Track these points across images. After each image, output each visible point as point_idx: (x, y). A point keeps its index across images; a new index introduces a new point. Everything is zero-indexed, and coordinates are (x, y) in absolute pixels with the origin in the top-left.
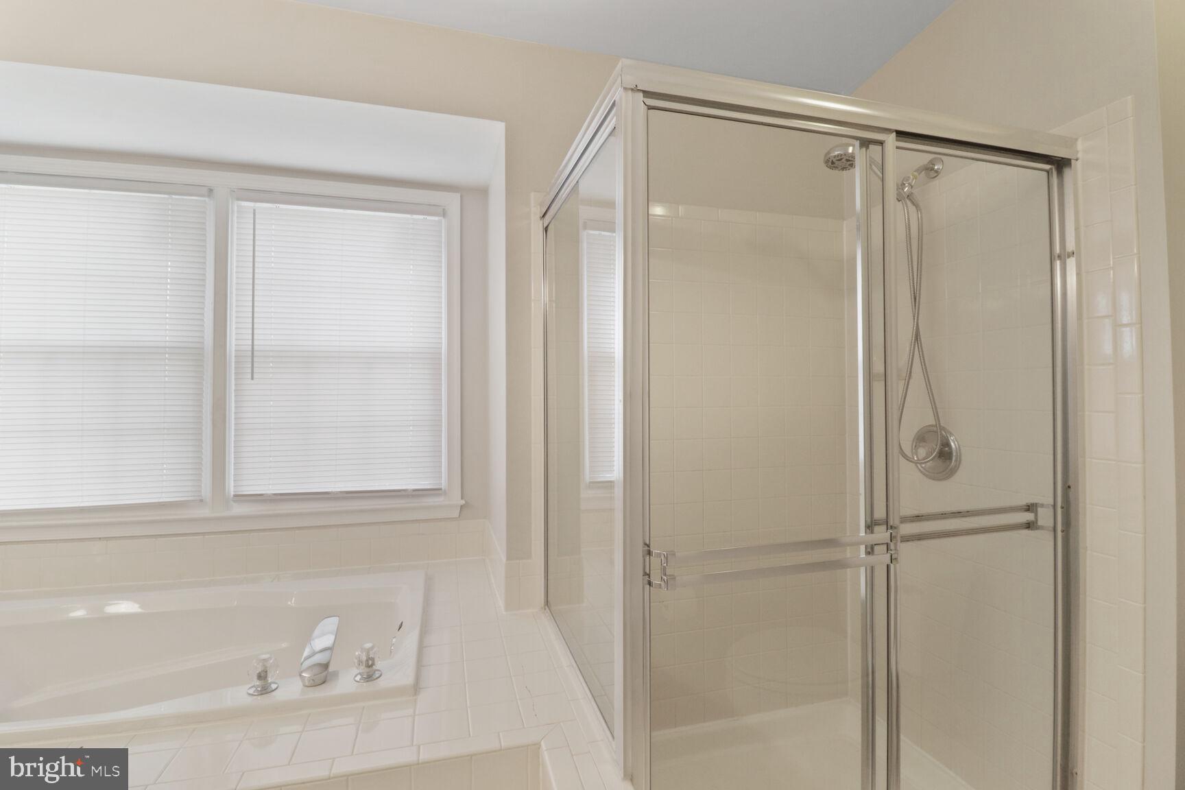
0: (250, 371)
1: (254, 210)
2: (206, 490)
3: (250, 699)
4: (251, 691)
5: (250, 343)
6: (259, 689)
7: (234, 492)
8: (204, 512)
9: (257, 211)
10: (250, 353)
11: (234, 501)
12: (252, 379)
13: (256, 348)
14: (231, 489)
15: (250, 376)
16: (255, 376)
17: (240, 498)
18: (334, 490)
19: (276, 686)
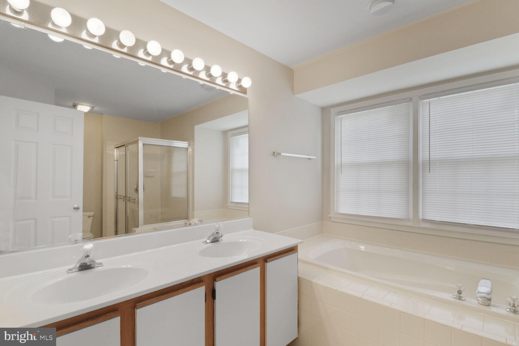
0: (428, 169)
1: (429, 102)
2: (411, 216)
3: (453, 299)
4: (454, 296)
5: (428, 157)
6: (457, 297)
7: (422, 218)
8: (410, 224)
9: (430, 102)
10: (428, 162)
11: (422, 221)
12: (430, 172)
13: (431, 159)
14: (421, 217)
15: (428, 171)
16: (431, 171)
17: (424, 220)
18: (470, 223)
19: (465, 299)
